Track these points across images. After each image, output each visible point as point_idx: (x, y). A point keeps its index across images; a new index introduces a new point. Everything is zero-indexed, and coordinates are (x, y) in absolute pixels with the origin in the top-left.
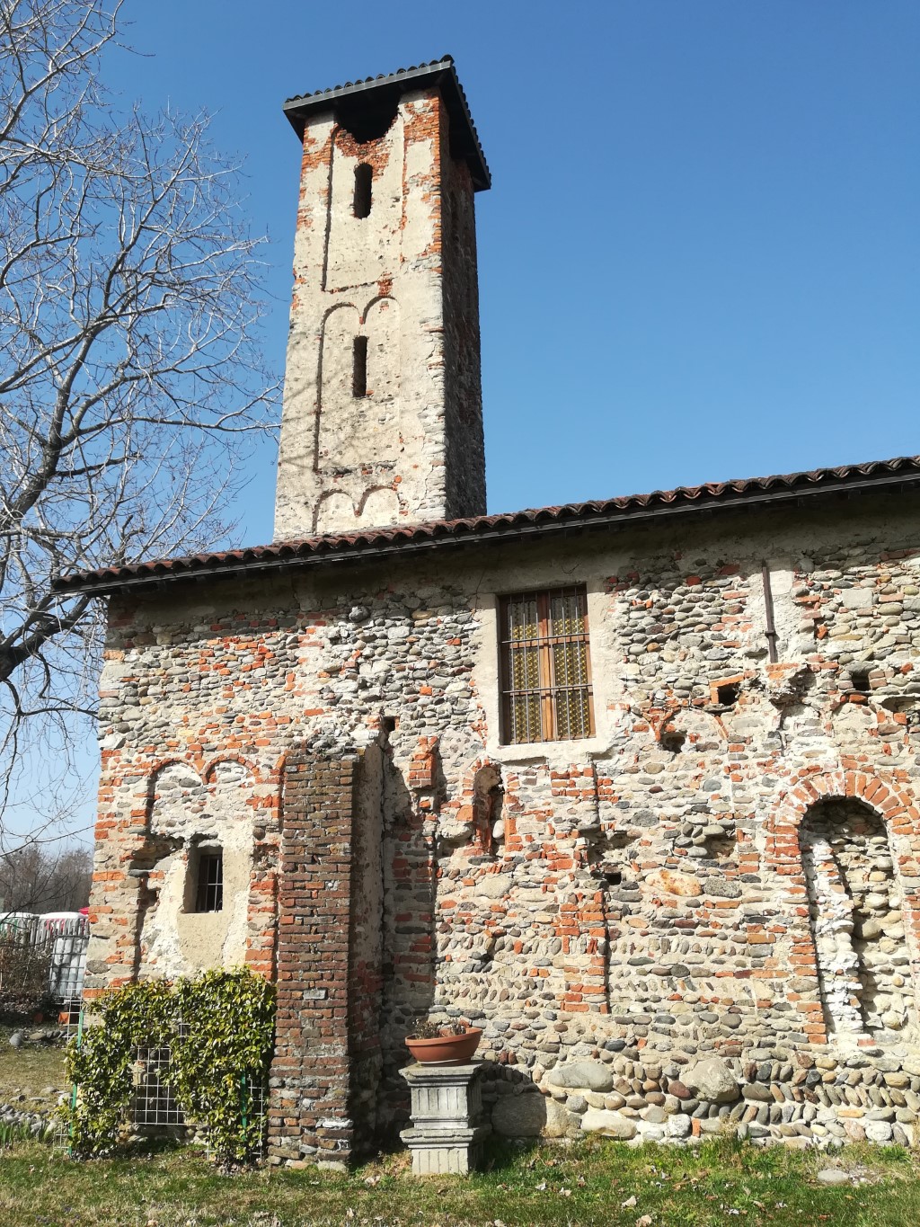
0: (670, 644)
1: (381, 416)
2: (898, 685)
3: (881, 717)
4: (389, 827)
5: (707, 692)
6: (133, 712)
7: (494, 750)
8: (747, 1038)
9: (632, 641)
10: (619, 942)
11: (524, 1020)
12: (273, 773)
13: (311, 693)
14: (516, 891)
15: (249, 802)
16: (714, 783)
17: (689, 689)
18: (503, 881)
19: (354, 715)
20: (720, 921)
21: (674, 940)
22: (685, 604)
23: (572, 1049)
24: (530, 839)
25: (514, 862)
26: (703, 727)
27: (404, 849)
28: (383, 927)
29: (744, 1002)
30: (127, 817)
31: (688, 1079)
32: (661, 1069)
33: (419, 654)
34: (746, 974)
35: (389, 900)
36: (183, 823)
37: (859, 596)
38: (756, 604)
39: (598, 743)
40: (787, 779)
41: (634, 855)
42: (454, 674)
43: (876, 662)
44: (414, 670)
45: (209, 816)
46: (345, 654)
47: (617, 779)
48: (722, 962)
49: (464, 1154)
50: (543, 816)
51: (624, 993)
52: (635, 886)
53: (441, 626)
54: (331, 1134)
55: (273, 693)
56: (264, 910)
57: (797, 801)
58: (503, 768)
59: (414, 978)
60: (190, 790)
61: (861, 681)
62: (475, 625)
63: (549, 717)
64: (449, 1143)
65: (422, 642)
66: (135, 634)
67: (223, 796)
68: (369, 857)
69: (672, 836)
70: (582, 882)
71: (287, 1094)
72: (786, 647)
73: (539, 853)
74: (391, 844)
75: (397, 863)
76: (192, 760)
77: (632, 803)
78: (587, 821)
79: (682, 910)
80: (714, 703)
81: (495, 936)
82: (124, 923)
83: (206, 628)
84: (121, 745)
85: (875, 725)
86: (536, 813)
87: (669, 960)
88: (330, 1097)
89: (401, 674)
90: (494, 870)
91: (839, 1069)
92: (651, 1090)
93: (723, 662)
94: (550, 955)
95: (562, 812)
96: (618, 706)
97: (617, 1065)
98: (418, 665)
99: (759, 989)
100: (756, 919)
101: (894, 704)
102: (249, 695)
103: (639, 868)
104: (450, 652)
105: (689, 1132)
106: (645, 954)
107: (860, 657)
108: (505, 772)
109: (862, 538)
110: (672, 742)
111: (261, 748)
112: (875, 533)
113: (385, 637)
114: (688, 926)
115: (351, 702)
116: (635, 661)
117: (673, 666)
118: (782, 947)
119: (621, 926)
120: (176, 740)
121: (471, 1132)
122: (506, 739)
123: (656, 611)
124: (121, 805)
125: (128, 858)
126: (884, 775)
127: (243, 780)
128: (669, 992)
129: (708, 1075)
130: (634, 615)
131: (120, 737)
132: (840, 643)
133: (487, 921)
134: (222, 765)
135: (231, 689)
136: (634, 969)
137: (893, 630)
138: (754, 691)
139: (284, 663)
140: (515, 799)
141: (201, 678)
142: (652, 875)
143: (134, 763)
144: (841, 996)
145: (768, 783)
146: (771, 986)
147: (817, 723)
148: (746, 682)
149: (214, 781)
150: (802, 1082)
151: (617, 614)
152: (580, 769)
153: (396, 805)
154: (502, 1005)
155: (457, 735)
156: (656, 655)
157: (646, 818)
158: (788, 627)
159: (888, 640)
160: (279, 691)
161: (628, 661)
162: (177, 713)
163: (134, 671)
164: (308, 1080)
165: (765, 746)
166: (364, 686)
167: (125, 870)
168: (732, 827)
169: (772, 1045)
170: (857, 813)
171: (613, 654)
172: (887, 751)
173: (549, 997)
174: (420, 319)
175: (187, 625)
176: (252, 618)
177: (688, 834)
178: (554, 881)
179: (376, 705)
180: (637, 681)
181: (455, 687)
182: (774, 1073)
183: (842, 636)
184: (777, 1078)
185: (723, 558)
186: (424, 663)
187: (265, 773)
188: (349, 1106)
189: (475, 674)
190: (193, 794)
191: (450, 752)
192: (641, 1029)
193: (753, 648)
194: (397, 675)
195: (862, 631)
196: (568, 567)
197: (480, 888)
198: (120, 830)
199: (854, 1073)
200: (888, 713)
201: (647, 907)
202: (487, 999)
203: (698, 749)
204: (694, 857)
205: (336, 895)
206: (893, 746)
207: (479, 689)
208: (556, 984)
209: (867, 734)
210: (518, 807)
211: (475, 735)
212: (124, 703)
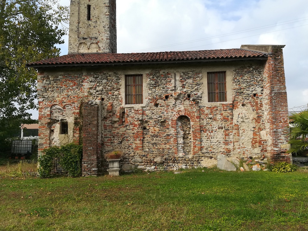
0: (157, 87)
1: (94, 26)
2: (194, 97)
3: (192, 102)
4: (103, 119)
5: (163, 97)
6: (46, 94)
7: (123, 105)
8: (165, 154)
9: (151, 86)
10: (145, 139)
11: (128, 152)
12: (78, 108)
13: (86, 92)
14: (127, 131)
15: (73, 113)
16: (163, 112)
17: (160, 96)
18: (125, 129)
19: (95, 97)
20: (162, 135)
21: (154, 139)
22: (161, 80)
23: (136, 156)
24: (130, 121)
25: (127, 126)
26: (162, 103)
27: (106, 123)
28: (102, 137)
29: (165, 148)
30: (46, 115)
31: (155, 160)
32: (151, 159)
33: (109, 86)
34: (166, 144)
35: (103, 132)
36: (58, 117)
37: (190, 81)
38: (173, 81)
39: (143, 105)
40: (175, 112)
41: (148, 124)
42: (116, 90)
43: (192, 93)
44: (108, 89)
45: (64, 116)
46: (93, 85)
47: (146, 111)
48: (162, 142)
49: (118, 173)
50: (133, 118)
51: (145, 147)
52: (148, 130)
53: (113, 80)
54: (94, 171)
55: (78, 92)
56: (77, 134)
57: (176, 116)
58: (125, 109)
59: (107, 146)
60: (60, 110)
61: (189, 96)
62: (121, 81)
63: (134, 99)
64: (116, 171)
65: (110, 83)
66: (45, 77)
67: (67, 112)
68: (100, 124)
69: (155, 121)
70: (139, 129)
71: (85, 165)
72: (177, 89)
73: (131, 124)
74: (103, 122)
75: (104, 125)
76: (60, 104)
77: (149, 115)
78: (141, 119)
79: (156, 134)
80: (164, 99)
81: (123, 138)
82: (47, 136)
83: (62, 77)
84: (43, 100)
85: (190, 104)
86: (131, 117)
87: (153, 142)
88: (94, 165)
89: (105, 90)
90: (123, 127)
91: (179, 158)
92: (149, 162)
93: (166, 92)
94: (133, 141)
95: (136, 117)
96: (147, 98)
97: (143, 159)
98: (109, 88)
99: (168, 146)
100: (168, 135)
101: (194, 100)
102: (72, 92)
103: (149, 127)
104: (115, 86)
105: (155, 168)
106: (149, 141)
107: (189, 92)
108: (126, 109)
109: (192, 70)
110: (156, 105)
111: (75, 103)
112: (194, 70)
113: (102, 82)
114: (157, 136)
115: (95, 95)
116: (151, 90)
117: (158, 91)
118: (172, 140)
119: (146, 136)
120: (56, 100)
121: (120, 169)
122: (126, 103)
123: (155, 81)
124: (44, 113)
125: (47, 123)
126: (191, 112)
127: (72, 109)
128: (153, 147)
129: (158, 159)
130: (151, 81)
131: (43, 99)
132: (186, 89)
133: (121, 136)
134: (67, 106)
135: (68, 90)
136: (147, 143)
137: (195, 87)
138: (171, 97)
139: (80, 86)
140: (127, 114)
141: (61, 87)
142: (152, 128)
143: (47, 104)
144: (181, 147)
145: (172, 113)
146: (170, 146)
147: (181, 103)
148: (170, 95)
149: (65, 109)
150: (173, 160)
151: (148, 81)
152: (140, 109)
153: (104, 115)
154: (124, 150)
155: (116, 102)
156: (155, 89)
157: (151, 118)
158: (178, 86)
159: (194, 89)
160: (79, 91)
161: (150, 90)
162: (56, 95)
163: (45, 85)
164: (89, 162)
165: (172, 106)
166: (97, 91)
167: (46, 126)
168: (166, 120)
169: (169, 155)
170: (186, 118)
171: (147, 88)
172: (192, 108)
173: (132, 148)
174: (104, 3)
175: (57, 76)
176: (72, 76)
177: (158, 121)
178: (134, 129)
179: (100, 96)
180: (151, 94)
181: (116, 93)
182: (169, 159)
183: (187, 88)
184: (169, 160)
185: (168, 72)
186: (110, 88)
187: (77, 108)
188: (97, 166)
189: (121, 90)
190: (60, 111)
191: (115, 105)
192: (148, 153)
193: (172, 89)
194: (104, 90)
195: (190, 87)
196: (139, 71)
197: (120, 130)
198: (44, 118)
199: (181, 159)
200: (193, 102)
201: (150, 133)
202: (121, 149)
203: (161, 106)
204: (159, 125)
205: (94, 131)
206: (193, 107)
207: (121, 93)
208: (134, 146)
209: (189, 105)
210: (128, 116)
211: (120, 102)
212: (43, 92)
